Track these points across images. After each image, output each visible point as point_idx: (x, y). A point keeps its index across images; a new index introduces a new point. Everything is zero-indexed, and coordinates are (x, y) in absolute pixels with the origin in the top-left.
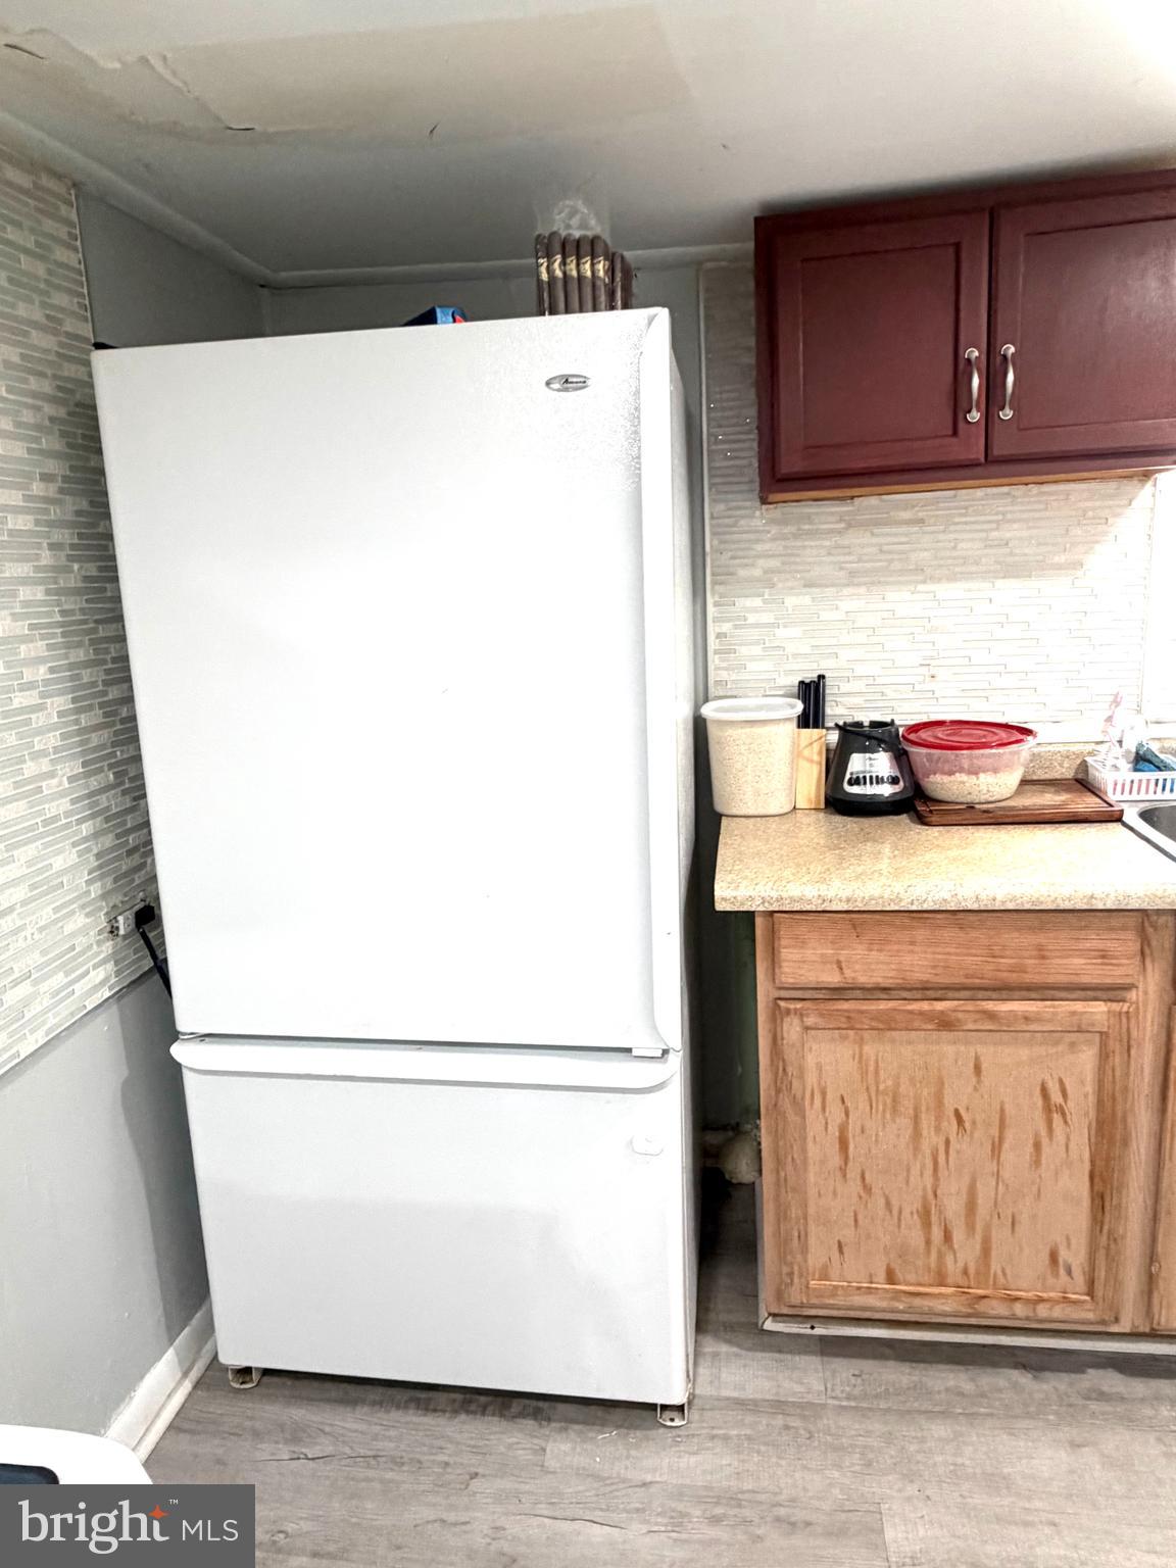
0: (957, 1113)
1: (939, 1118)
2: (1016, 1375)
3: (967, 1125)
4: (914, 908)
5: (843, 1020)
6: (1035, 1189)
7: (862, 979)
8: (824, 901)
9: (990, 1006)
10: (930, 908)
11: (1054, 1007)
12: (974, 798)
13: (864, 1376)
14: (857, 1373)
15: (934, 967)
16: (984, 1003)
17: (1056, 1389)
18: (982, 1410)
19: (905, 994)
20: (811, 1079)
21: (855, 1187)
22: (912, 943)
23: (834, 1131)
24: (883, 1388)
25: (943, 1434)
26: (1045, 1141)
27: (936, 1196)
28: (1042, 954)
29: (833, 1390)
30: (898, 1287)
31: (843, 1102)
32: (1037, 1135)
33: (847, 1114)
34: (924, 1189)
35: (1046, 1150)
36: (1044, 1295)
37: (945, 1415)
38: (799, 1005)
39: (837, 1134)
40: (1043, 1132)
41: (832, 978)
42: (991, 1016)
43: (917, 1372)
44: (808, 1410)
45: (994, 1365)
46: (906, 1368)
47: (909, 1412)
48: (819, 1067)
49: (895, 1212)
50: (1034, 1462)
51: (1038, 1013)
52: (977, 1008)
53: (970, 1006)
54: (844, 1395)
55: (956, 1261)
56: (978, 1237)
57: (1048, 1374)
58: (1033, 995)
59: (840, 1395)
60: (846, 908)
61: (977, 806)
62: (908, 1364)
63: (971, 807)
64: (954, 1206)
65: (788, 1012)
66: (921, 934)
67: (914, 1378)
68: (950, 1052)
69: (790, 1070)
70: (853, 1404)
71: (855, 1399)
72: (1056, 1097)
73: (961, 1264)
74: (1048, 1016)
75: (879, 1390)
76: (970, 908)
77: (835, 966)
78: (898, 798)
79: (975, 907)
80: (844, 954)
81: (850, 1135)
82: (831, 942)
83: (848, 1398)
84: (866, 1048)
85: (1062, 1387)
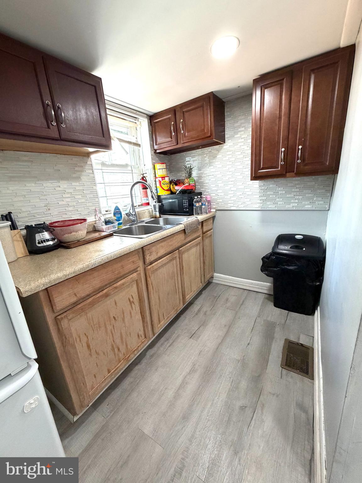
0: (114, 317)
1: (110, 321)
2: (137, 367)
3: (117, 319)
4: (93, 267)
5: (81, 310)
6: (132, 323)
7: (83, 295)
8: (66, 276)
9: (115, 285)
10: (97, 265)
11: (127, 279)
12: (78, 239)
13: (110, 403)
14: (107, 404)
15: (101, 282)
16: (114, 285)
17: (145, 363)
18: (138, 381)
19: (94, 294)
20: (75, 335)
21: (94, 356)
22: (94, 278)
23: (85, 345)
24: (116, 400)
25: (135, 395)
26: (132, 311)
27: (114, 341)
28: (122, 267)
29: (106, 415)
30: (112, 372)
31: (85, 335)
32: (130, 310)
33: (87, 337)
34: (111, 342)
35: (132, 313)
36: (139, 345)
37: (133, 390)
38: (65, 314)
39: (86, 345)
40: (131, 309)
41: (74, 299)
42: (116, 288)
43: (120, 388)
44: (104, 428)
45: (132, 370)
46: (117, 390)
47: (126, 399)
48: (76, 330)
49: (106, 354)
50: (154, 381)
51: (125, 282)
52: (113, 287)
53: (110, 288)
54: (109, 413)
55: (121, 354)
56: (125, 344)
57: (142, 361)
58: (122, 278)
59: (108, 414)
60: (74, 275)
61: (80, 240)
62: (116, 389)
63: (79, 241)
64: (118, 341)
65: (62, 318)
66: (96, 274)
67: (120, 390)
68: (109, 302)
69: (67, 336)
70: (113, 412)
71: (112, 411)
72: (131, 300)
73: (123, 354)
74: (126, 282)
75: (116, 402)
76: (107, 261)
77: (74, 295)
78: (55, 244)
79: (108, 261)
80: (75, 291)
81: (90, 343)
82: (71, 289)
83: (111, 413)
84: (88, 315)
85: (145, 361)
